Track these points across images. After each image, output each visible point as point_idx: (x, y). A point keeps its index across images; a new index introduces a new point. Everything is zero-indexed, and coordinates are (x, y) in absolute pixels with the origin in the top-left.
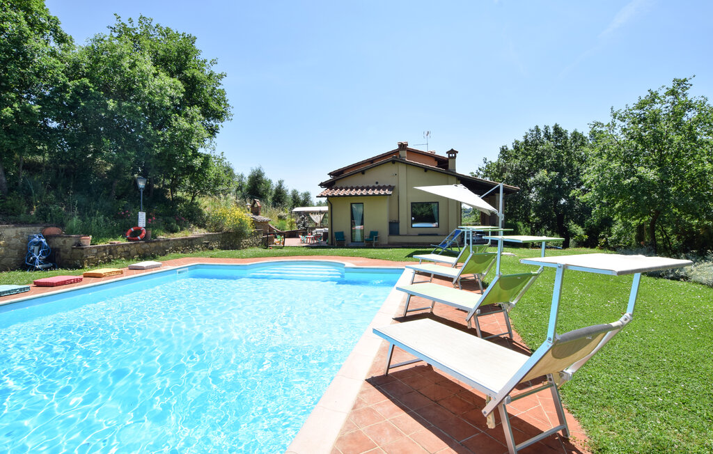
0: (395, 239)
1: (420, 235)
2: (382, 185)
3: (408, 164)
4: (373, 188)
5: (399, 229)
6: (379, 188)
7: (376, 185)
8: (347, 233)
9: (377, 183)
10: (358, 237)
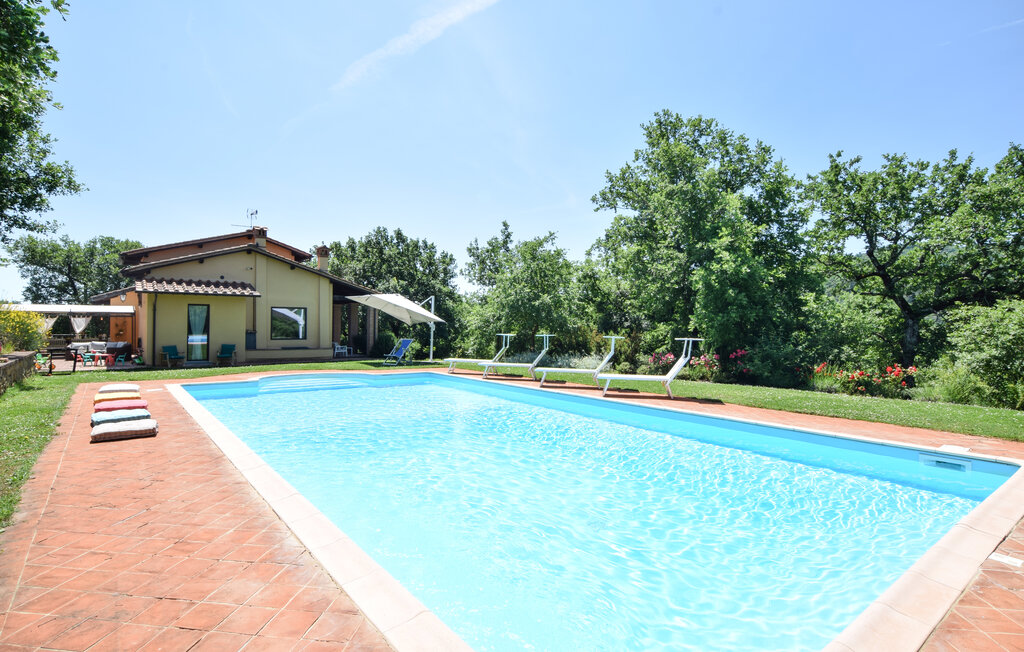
0: (253, 354)
1: (284, 349)
2: (230, 281)
3: (269, 256)
4: (217, 285)
5: (255, 341)
6: (226, 285)
7: (222, 281)
8: (182, 348)
9: (222, 277)
10: (198, 354)
